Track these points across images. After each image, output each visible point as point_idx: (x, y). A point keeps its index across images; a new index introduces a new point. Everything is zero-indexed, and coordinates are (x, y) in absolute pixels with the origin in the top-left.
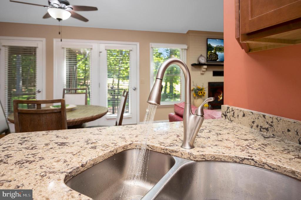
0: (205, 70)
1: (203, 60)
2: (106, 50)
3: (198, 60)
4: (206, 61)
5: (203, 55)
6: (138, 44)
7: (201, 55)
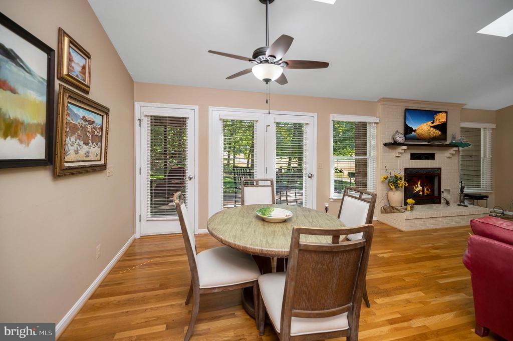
0: (403, 151)
1: (400, 138)
2: (275, 122)
3: (393, 138)
4: (404, 139)
5: (399, 131)
6: (315, 115)
7: (397, 132)
